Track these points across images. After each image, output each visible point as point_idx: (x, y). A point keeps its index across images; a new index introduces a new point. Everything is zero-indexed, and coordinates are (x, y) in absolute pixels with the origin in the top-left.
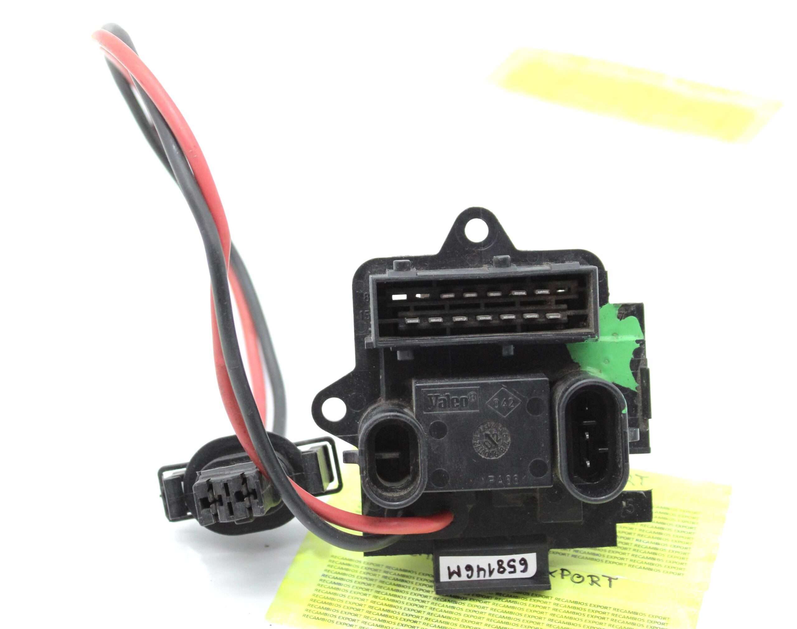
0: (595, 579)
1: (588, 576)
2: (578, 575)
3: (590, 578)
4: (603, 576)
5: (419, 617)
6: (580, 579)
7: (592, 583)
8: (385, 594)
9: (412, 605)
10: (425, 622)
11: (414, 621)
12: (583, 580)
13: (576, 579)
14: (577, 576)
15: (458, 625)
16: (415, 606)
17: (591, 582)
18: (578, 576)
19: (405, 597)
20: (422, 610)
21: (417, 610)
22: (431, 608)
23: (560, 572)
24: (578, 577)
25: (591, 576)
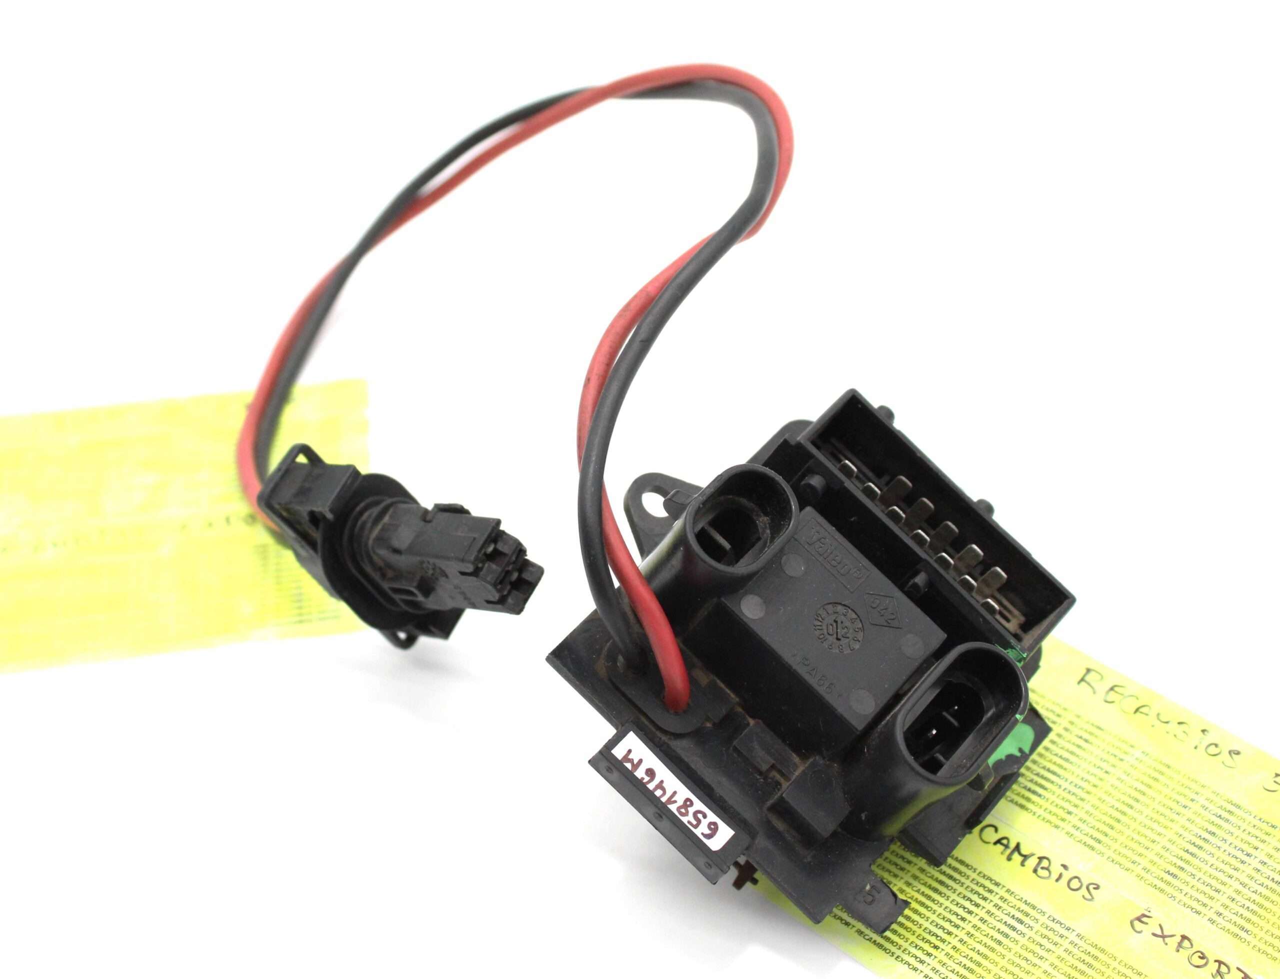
0: (1224, 969)
1: (1216, 961)
2: (1202, 953)
3: (1217, 964)
4: (1238, 969)
5: (946, 941)
6: (1203, 962)
7: (1216, 974)
8: (916, 891)
9: (946, 919)
10: (949, 952)
11: (934, 945)
12: (1206, 964)
13: (1197, 961)
14: (1199, 954)
15: (993, 973)
16: (955, 916)
17: (1214, 972)
18: (1202, 956)
19: (941, 904)
20: (941, 947)
21: (948, 930)
22: (968, 933)
23: (1179, 939)
24: (1200, 957)
25: (1220, 963)
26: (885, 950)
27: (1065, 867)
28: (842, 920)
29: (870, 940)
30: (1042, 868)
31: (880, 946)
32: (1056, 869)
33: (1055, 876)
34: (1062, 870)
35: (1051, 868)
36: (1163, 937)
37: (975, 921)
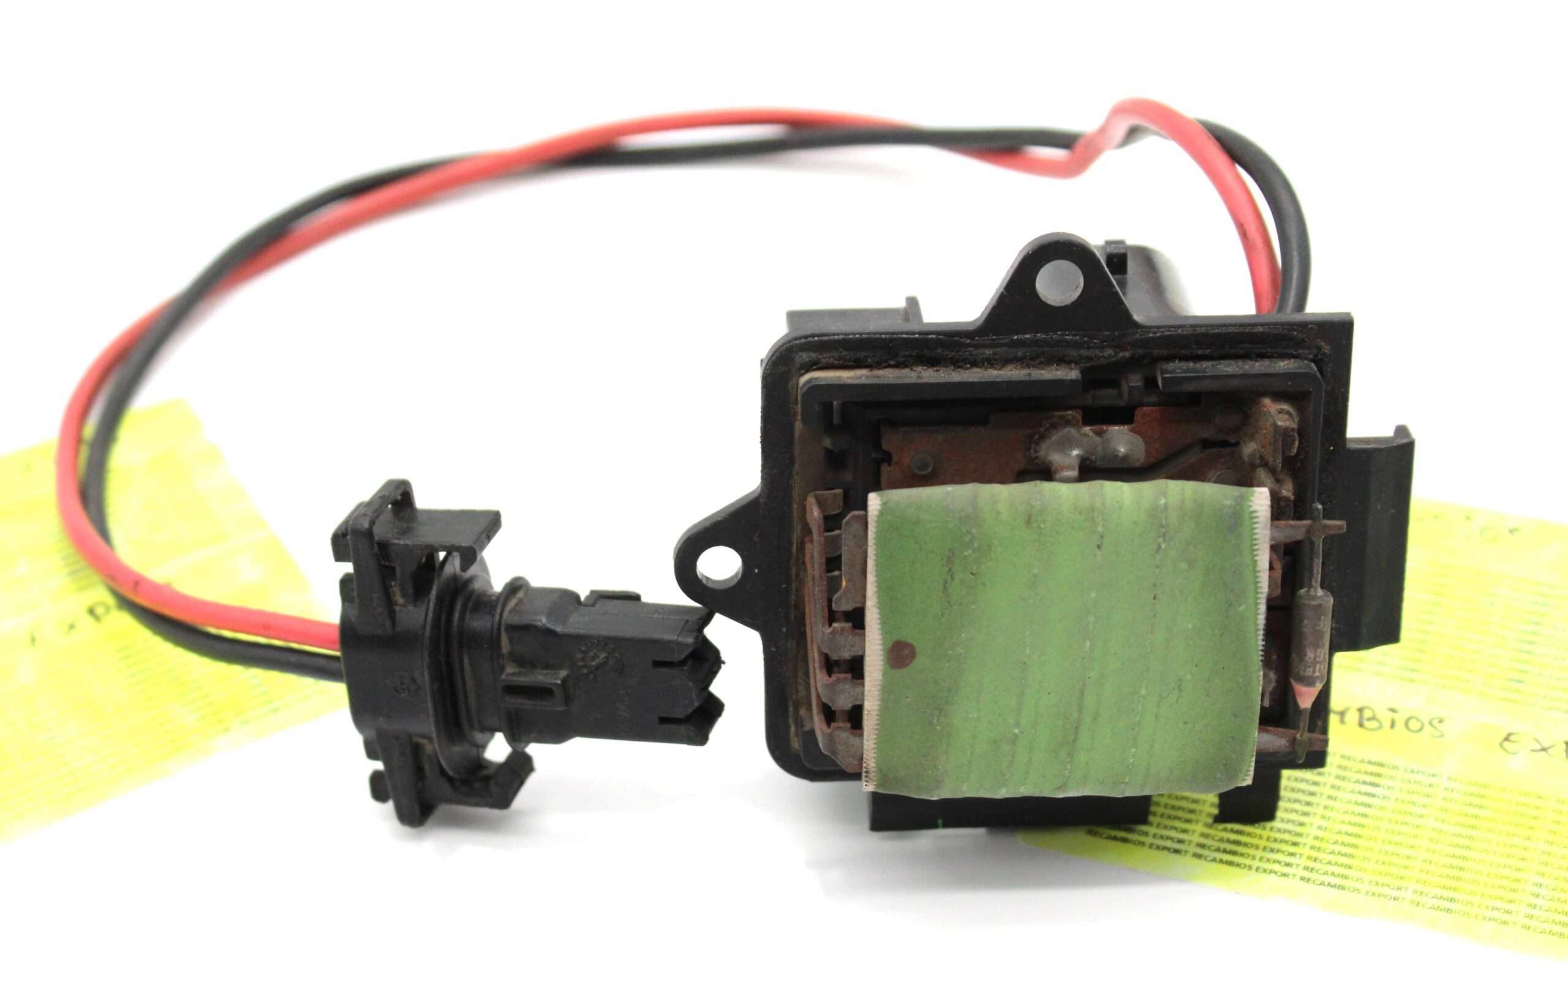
26: (1238, 865)
27: (1393, 710)
28: (1168, 849)
29: (1214, 860)
30: (1369, 719)
31: (1231, 863)
32: (1386, 718)
33: (1387, 724)
34: (1391, 715)
35: (1378, 716)
36: (1544, 749)
37: (1324, 801)
